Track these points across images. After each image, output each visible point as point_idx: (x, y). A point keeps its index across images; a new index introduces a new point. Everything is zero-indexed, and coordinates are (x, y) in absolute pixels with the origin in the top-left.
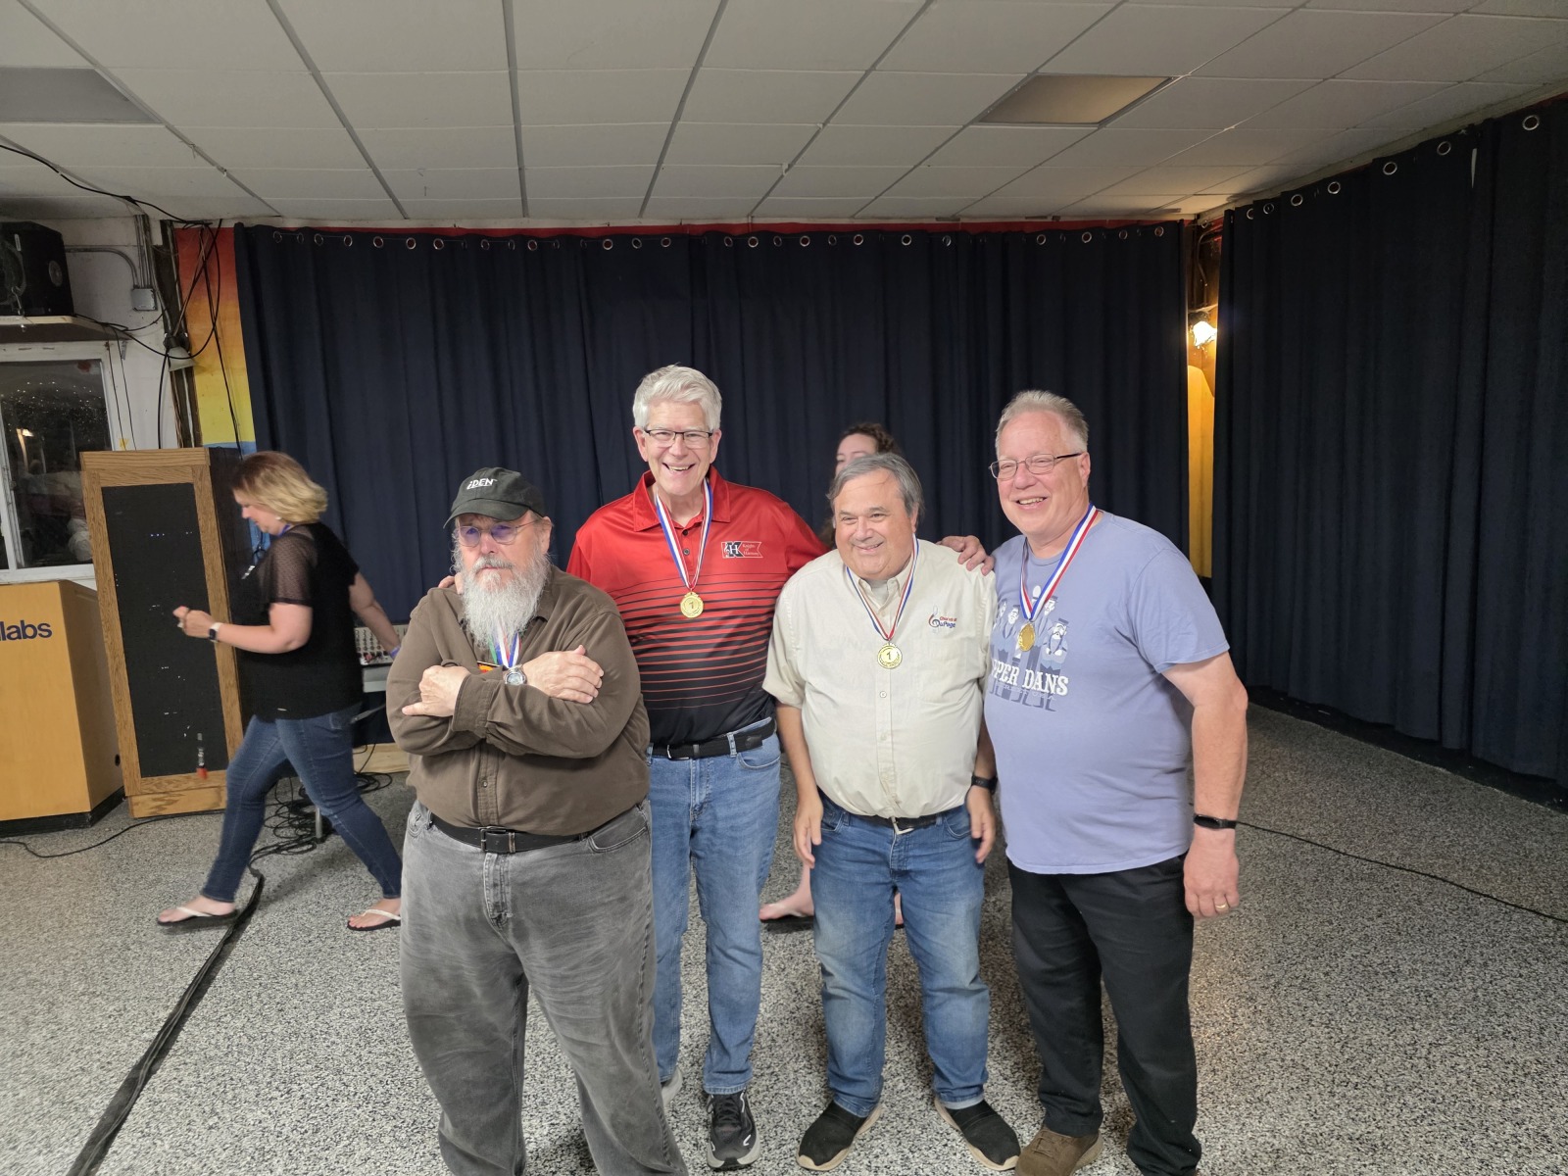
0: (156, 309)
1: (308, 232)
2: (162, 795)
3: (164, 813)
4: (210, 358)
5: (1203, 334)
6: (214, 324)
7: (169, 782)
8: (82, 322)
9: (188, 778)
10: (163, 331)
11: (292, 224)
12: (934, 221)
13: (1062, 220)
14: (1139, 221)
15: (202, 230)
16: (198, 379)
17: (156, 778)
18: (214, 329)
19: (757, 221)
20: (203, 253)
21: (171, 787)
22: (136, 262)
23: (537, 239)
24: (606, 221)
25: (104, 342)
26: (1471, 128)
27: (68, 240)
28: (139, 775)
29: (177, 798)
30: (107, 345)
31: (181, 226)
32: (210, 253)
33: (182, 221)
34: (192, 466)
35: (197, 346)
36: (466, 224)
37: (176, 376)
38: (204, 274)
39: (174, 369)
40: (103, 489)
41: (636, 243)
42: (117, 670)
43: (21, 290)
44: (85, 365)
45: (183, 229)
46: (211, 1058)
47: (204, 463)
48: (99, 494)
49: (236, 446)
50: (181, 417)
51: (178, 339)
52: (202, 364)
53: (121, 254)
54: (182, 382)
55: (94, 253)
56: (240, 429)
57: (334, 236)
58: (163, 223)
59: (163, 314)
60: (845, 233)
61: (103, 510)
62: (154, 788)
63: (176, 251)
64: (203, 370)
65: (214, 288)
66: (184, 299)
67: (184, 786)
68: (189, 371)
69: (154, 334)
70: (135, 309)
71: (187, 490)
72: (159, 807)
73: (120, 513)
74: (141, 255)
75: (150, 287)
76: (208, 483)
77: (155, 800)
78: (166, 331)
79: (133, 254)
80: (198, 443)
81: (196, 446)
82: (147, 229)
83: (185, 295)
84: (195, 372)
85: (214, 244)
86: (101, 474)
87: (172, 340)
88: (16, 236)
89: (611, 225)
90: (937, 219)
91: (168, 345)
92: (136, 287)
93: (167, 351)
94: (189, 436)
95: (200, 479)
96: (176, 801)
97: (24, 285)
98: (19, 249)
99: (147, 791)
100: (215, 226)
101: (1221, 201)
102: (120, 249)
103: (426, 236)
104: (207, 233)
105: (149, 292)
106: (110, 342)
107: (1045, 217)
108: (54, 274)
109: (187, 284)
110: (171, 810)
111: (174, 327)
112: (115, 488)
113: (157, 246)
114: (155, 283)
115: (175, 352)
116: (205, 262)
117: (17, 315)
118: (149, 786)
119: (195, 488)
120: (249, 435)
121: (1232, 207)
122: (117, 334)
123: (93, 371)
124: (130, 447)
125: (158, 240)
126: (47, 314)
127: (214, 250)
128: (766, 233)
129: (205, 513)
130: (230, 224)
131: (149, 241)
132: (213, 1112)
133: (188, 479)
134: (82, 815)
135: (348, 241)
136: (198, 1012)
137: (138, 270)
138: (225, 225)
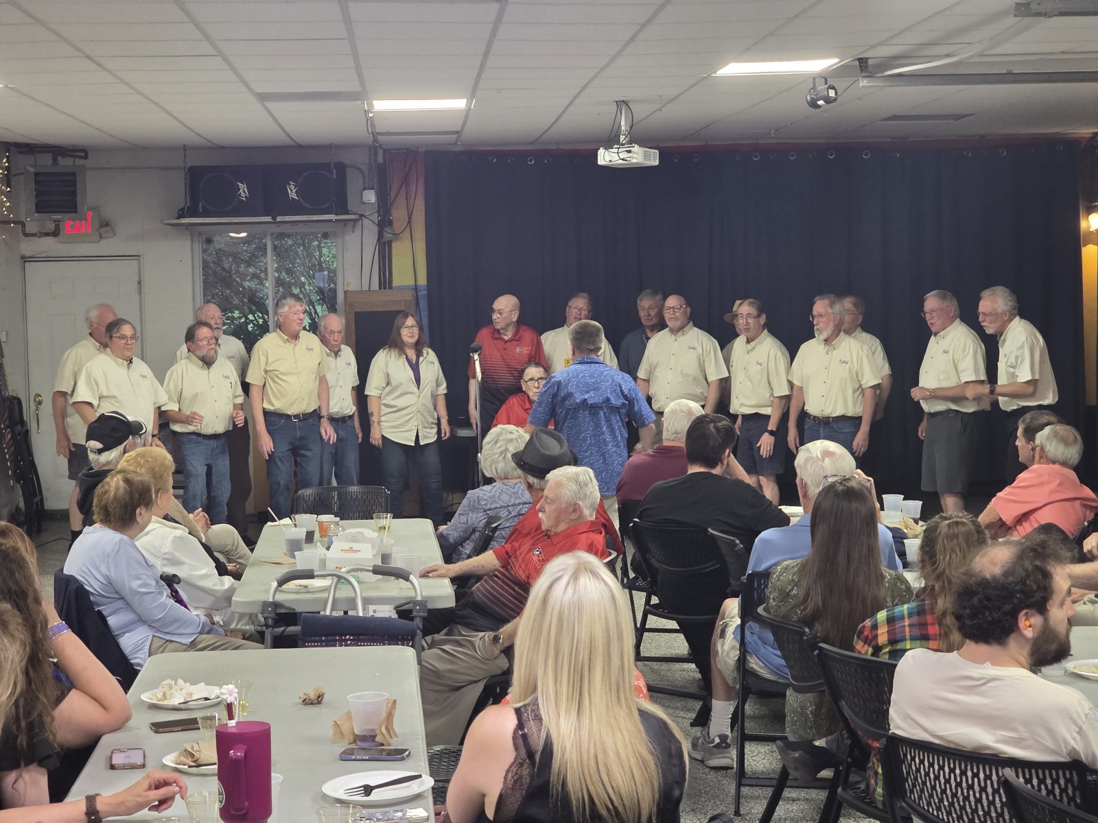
0: (375, 202)
1: (468, 152)
4: (404, 237)
6: (411, 212)
10: (377, 215)
12: (889, 140)
13: (986, 138)
15: (407, 153)
16: (394, 245)
19: (760, 141)
20: (406, 168)
22: (366, 175)
24: (656, 143)
31: (395, 151)
32: (411, 168)
33: (396, 149)
34: (405, 301)
35: (397, 224)
36: (565, 146)
37: (383, 246)
38: (405, 181)
39: (382, 241)
40: (356, 313)
44: (326, 235)
45: (396, 153)
47: (411, 298)
48: (353, 316)
49: (414, 285)
50: (382, 268)
51: (384, 223)
52: (397, 237)
53: (358, 168)
54: (386, 247)
56: (418, 276)
58: (385, 151)
59: (379, 205)
61: (354, 326)
63: (390, 166)
64: (399, 241)
65: (413, 187)
66: (392, 196)
68: (390, 243)
69: (375, 218)
70: (363, 202)
74: (370, 169)
75: (374, 188)
78: (379, 215)
79: (365, 168)
81: (391, 288)
82: (376, 154)
83: (393, 194)
84: (394, 242)
85: (414, 161)
86: (355, 304)
89: (660, 146)
91: (382, 225)
92: (364, 188)
93: (380, 230)
94: (386, 282)
100: (415, 150)
102: (359, 166)
104: (410, 155)
105: (372, 192)
109: (395, 186)
111: (383, 214)
112: (362, 312)
113: (380, 164)
114: (376, 186)
115: (388, 230)
116: (407, 174)
120: (422, 280)
125: (381, 160)
127: (413, 165)
128: (766, 150)
130: (423, 149)
131: (376, 159)
135: (493, 158)
137: (367, 179)
138: (420, 150)
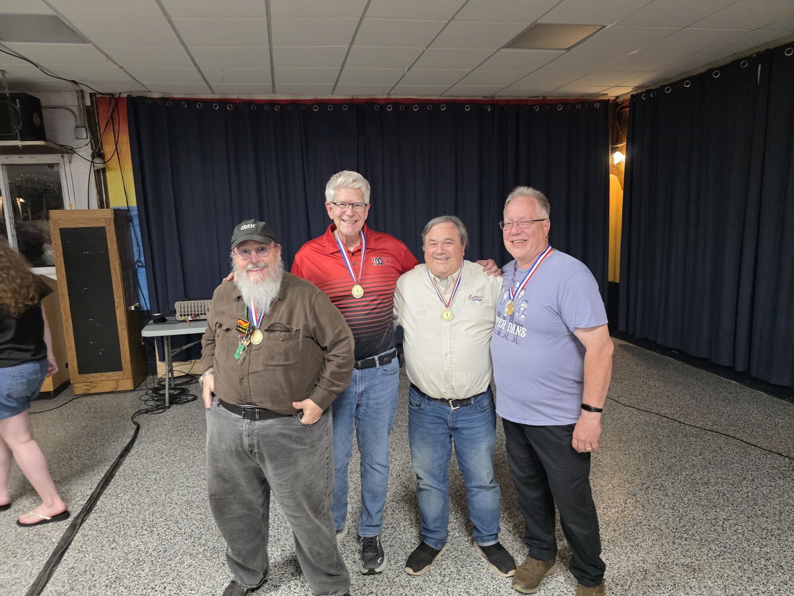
0: (87, 138)
1: (164, 100)
2: (89, 384)
3: (90, 392)
4: (114, 163)
5: (618, 158)
6: (116, 146)
7: (93, 377)
8: (50, 144)
9: (102, 375)
10: (91, 149)
11: (155, 95)
12: (482, 98)
13: (547, 98)
14: (586, 100)
15: (110, 98)
16: (108, 174)
17: (86, 375)
18: (116, 149)
19: (392, 97)
20: (111, 110)
21: (93, 380)
22: (77, 114)
23: (280, 105)
24: (315, 96)
25: (61, 155)
26: (758, 53)
27: (43, 102)
28: (78, 373)
29: (96, 385)
30: (63, 156)
31: (100, 96)
32: (114, 109)
33: (101, 94)
34: (105, 218)
35: (108, 157)
36: (244, 97)
37: (97, 172)
38: (111, 120)
39: (96, 169)
40: (61, 229)
41: (330, 108)
42: (67, 320)
43: (19, 127)
44: (51, 166)
45: (101, 98)
46: (113, 514)
47: (111, 217)
48: (58, 231)
49: (127, 208)
50: (100, 193)
51: (98, 153)
52: (110, 166)
53: (70, 110)
54: (100, 175)
55: (56, 109)
56: (129, 200)
57: (177, 102)
58: (91, 94)
59: (91, 141)
60: (436, 104)
61: (60, 240)
62: (85, 380)
63: (97, 108)
64: (111, 169)
65: (116, 128)
66: (101, 133)
67: (100, 379)
68: (104, 170)
69: (86, 151)
70: (77, 138)
71: (102, 230)
72: (87, 389)
73: (69, 241)
74: (80, 111)
75: (85, 127)
76: (113, 227)
77: (85, 386)
78: (92, 149)
79: (76, 110)
80: (108, 207)
81: (107, 208)
82: (83, 97)
83: (102, 131)
84: (107, 170)
85: (117, 105)
86: (59, 222)
87: (95, 154)
88: (17, 100)
89: (317, 98)
90: (483, 97)
91: (93, 157)
92: (77, 127)
93: (93, 159)
94: (103, 203)
95: (109, 225)
96: (95, 387)
97: (21, 125)
98: (19, 107)
99: (82, 381)
100: (117, 96)
101: (629, 90)
102: (70, 107)
103: (223, 102)
104: (113, 100)
105: (84, 129)
106: (64, 155)
107: (539, 97)
108: (36, 120)
109: (103, 125)
110: (93, 391)
111: (96, 148)
112: (66, 229)
113: (88, 106)
114: (87, 125)
115: (97, 160)
116: (112, 115)
117: (18, 140)
118: (82, 379)
119: (106, 229)
120: (133, 203)
121: (634, 93)
122: (67, 151)
123: (56, 169)
124: (74, 208)
125: (88, 103)
126: (32, 140)
127: (116, 108)
128: (396, 103)
129: (111, 242)
130: (125, 95)
131: (83, 103)
132: (114, 541)
133: (103, 225)
134: (49, 393)
135: (184, 105)
136: (107, 491)
137: (78, 118)
138: (122, 96)
